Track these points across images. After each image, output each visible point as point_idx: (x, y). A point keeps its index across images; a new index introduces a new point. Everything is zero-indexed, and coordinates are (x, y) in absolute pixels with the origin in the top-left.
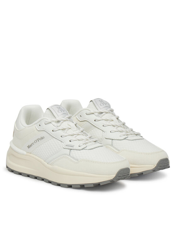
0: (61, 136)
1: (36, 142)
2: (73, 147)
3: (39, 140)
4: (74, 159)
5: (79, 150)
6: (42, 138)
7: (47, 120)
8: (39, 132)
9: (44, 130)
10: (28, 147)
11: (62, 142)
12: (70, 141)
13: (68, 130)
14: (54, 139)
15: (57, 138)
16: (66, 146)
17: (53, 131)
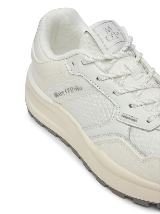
0: (114, 93)
1: (67, 91)
2: (136, 121)
3: (73, 90)
4: (138, 151)
5: (148, 131)
6: (79, 89)
7: (86, 58)
8: (73, 76)
9: (81, 75)
10: (54, 94)
11: (115, 105)
12: (130, 106)
13: (126, 77)
14: (100, 94)
15: (105, 94)
16: (123, 116)
17: (97, 79)
